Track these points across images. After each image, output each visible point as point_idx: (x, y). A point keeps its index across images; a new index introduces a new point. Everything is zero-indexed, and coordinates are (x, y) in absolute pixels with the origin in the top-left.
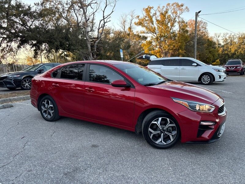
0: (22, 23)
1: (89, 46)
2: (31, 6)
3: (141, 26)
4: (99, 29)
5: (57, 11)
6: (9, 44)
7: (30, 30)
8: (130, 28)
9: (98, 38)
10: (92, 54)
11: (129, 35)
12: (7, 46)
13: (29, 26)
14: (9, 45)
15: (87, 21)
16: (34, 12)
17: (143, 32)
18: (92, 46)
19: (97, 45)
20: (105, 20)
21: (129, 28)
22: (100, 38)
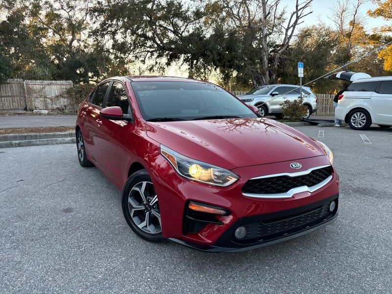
0: (173, 30)
1: (265, 59)
2: (182, 3)
3: (381, 17)
4: (287, 30)
5: (226, 6)
6: (158, 60)
7: (182, 38)
8: (353, 23)
9: (283, 45)
10: (270, 73)
11: (349, 35)
12: (156, 63)
13: (181, 33)
14: (158, 62)
15: (265, 18)
16: (187, 11)
17: (387, 29)
18: (271, 60)
19: (280, 58)
20: (299, 13)
21: (351, 22)
22: (287, 46)
